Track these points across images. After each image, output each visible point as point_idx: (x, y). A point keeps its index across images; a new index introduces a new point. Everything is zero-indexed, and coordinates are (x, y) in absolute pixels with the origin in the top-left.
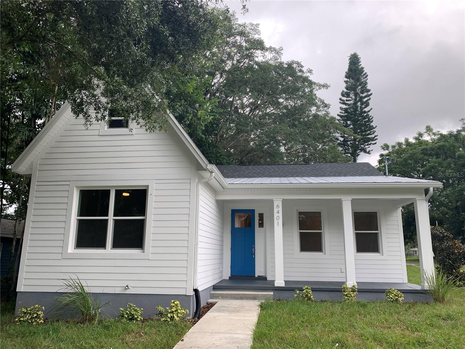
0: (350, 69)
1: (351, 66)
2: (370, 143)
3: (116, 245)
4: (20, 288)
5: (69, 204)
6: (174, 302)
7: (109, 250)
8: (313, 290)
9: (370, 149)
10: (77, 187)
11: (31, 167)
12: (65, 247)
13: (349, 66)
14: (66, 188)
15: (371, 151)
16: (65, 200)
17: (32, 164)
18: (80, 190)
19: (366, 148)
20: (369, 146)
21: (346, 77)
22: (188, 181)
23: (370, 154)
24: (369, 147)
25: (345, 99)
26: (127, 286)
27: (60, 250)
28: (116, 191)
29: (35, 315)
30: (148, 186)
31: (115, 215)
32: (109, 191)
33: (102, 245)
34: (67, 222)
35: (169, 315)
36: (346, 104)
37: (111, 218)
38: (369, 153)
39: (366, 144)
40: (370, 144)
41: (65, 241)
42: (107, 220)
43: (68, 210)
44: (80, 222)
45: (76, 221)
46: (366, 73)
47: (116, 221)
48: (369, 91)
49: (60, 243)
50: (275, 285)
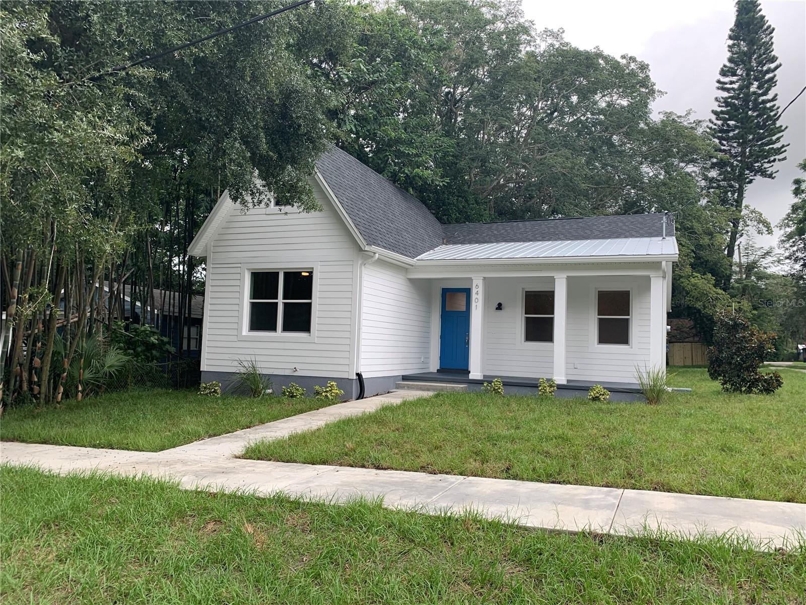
0: (738, 24)
1: (740, 18)
2: (772, 159)
3: (286, 328)
4: (204, 367)
5: (242, 287)
6: (330, 383)
7: (279, 333)
8: (505, 384)
9: (773, 169)
10: (248, 269)
11: (206, 248)
12: (239, 329)
13: (737, 16)
14: (238, 270)
15: (775, 172)
16: (237, 283)
17: (206, 246)
18: (252, 273)
19: (765, 168)
20: (772, 163)
21: (730, 38)
22: (351, 263)
23: (773, 178)
24: (772, 166)
25: (726, 80)
26: (295, 368)
27: (235, 332)
28: (285, 273)
29: (213, 390)
30: (313, 268)
31: (284, 298)
32: (278, 273)
33: (274, 329)
34: (240, 305)
35: (323, 394)
36: (728, 90)
37: (280, 301)
38: (770, 176)
39: (766, 161)
40: (774, 161)
41: (239, 323)
42: (277, 303)
43: (241, 293)
44: (253, 305)
45: (249, 303)
46: (769, 26)
47: (285, 304)
48: (774, 59)
49: (235, 326)
50: (470, 378)
